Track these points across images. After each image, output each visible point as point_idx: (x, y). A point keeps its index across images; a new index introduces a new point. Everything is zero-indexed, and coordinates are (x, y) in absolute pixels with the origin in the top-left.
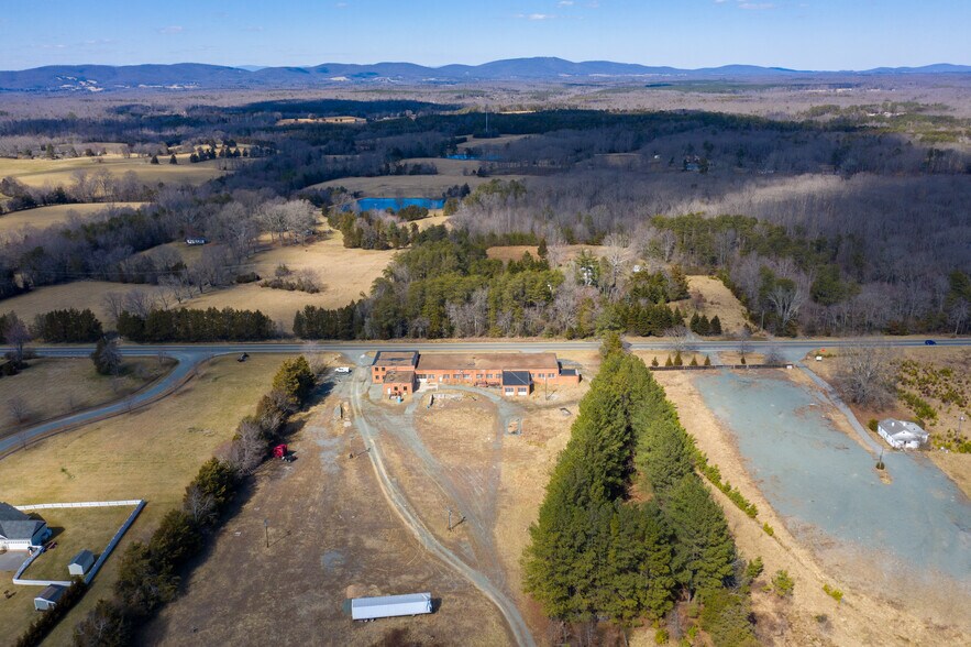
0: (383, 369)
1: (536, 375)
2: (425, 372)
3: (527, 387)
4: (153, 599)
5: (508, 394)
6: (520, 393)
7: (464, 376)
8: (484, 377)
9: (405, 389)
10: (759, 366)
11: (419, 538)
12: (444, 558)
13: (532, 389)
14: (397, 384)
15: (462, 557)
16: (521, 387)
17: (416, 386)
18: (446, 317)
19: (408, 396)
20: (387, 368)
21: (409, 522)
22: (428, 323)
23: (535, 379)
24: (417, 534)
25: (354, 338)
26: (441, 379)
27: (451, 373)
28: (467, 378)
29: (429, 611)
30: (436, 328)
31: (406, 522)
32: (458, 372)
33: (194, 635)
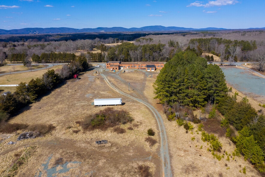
0: (110, 64)
1: (157, 66)
2: (122, 65)
3: (154, 68)
4: (27, 100)
5: (148, 70)
6: (152, 70)
7: (134, 66)
8: (141, 67)
9: (116, 68)
10: (227, 65)
11: (119, 93)
12: (127, 96)
13: (155, 70)
14: (114, 67)
15: (133, 96)
16: (152, 68)
17: (120, 69)
18: (129, 55)
19: (117, 70)
20: (111, 64)
21: (116, 90)
22: (124, 56)
23: (157, 67)
24: (118, 92)
25: (102, 62)
26: (127, 67)
27: (130, 65)
28: (135, 67)
29: (121, 104)
30: (126, 58)
31: (115, 90)
32: (133, 65)
33: (39, 109)
